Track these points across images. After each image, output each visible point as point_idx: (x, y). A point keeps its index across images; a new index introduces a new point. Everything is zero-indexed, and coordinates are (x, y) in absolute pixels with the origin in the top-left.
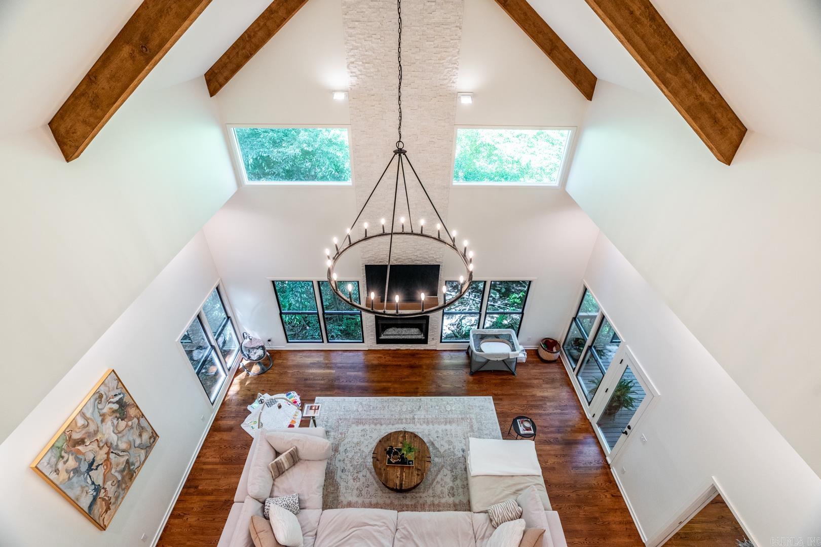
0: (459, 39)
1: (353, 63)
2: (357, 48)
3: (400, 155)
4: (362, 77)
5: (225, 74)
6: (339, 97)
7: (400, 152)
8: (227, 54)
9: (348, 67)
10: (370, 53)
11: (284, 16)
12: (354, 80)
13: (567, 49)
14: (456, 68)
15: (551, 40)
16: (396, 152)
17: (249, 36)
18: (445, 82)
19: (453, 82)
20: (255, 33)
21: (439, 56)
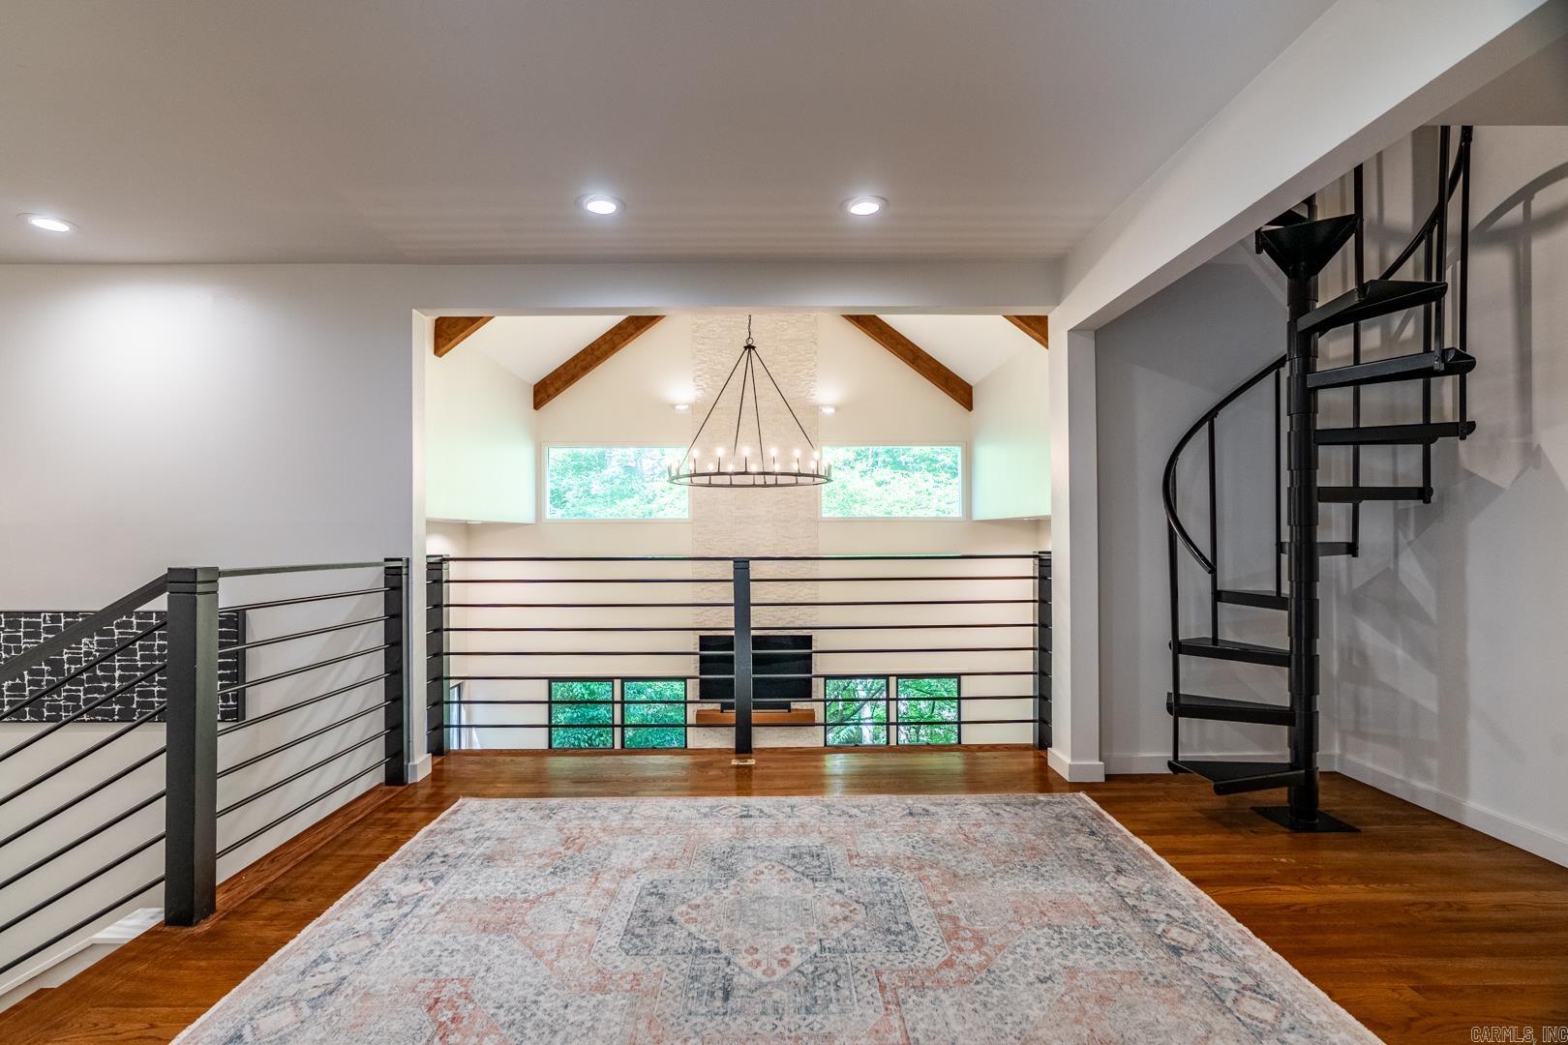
0: (815, 353)
1: (699, 376)
2: (705, 362)
3: (750, 351)
4: (710, 390)
5: (557, 385)
6: (682, 408)
7: (749, 347)
8: (565, 366)
9: (694, 380)
10: (720, 367)
11: (633, 331)
12: (699, 393)
13: (930, 358)
14: (815, 381)
15: (911, 350)
16: (746, 348)
17: (592, 349)
18: (803, 394)
19: (812, 395)
20: (600, 347)
21: (795, 369)
